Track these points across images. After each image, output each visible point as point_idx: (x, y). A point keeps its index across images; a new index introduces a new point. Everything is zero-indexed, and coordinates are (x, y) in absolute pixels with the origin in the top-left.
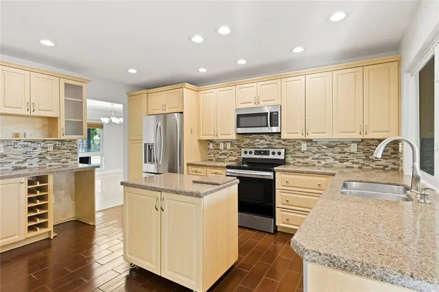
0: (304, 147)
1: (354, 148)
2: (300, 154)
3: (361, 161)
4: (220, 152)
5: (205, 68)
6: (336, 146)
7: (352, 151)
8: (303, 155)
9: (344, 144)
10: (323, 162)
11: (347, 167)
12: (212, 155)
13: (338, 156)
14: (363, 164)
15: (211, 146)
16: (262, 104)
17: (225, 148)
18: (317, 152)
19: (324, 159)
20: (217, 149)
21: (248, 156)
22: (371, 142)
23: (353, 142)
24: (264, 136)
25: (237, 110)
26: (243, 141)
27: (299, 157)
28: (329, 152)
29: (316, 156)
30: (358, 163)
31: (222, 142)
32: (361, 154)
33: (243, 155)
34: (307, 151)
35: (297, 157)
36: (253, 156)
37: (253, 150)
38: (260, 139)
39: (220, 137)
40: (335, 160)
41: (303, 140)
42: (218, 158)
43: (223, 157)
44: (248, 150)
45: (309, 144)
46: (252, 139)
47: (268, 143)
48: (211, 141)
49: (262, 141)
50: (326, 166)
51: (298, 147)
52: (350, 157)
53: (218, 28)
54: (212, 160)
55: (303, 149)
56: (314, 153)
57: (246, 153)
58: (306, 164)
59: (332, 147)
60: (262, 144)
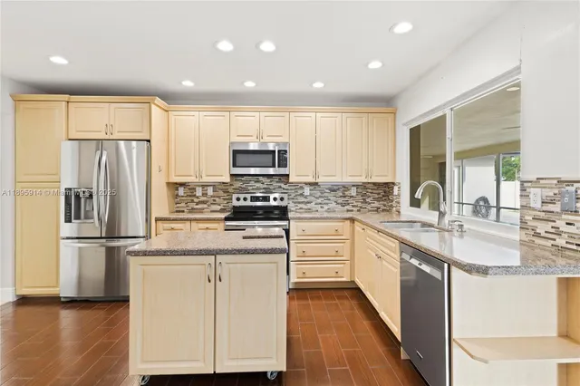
0: (307, 191)
1: (353, 192)
2: (303, 199)
3: (360, 204)
4: (196, 200)
5: (192, 81)
6: (338, 189)
7: (353, 194)
8: (306, 200)
9: (345, 188)
10: (326, 207)
11: (348, 211)
12: (183, 205)
13: (340, 200)
14: (361, 207)
15: (181, 191)
16: (266, 139)
17: (205, 194)
18: (320, 197)
19: (327, 204)
20: (190, 196)
21: (242, 203)
22: (368, 186)
23: (353, 186)
24: (261, 178)
25: (231, 144)
26: (231, 185)
27: (302, 203)
28: (331, 196)
29: (319, 201)
30: (357, 206)
31: (199, 186)
32: (360, 198)
33: (236, 203)
34: (311, 195)
35: (299, 203)
36: (248, 203)
37: (248, 196)
38: (256, 182)
39: (205, 179)
40: (338, 204)
41: (306, 184)
42: (193, 209)
43: (200, 206)
44: (242, 196)
45: (312, 188)
46: (244, 182)
47: (265, 186)
48: (182, 185)
49: (258, 185)
50: (329, 211)
51: (300, 192)
52: (351, 200)
53: (261, 42)
54: (183, 211)
55: (305, 194)
56: (317, 198)
57: (238, 199)
58: (309, 210)
59: (334, 191)
60: (258, 189)
